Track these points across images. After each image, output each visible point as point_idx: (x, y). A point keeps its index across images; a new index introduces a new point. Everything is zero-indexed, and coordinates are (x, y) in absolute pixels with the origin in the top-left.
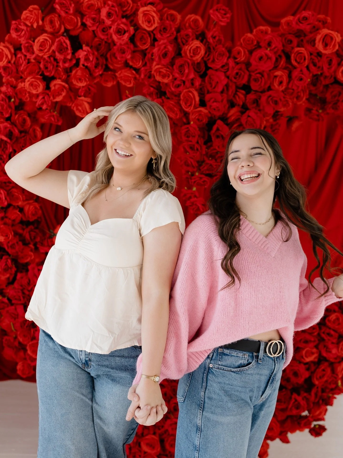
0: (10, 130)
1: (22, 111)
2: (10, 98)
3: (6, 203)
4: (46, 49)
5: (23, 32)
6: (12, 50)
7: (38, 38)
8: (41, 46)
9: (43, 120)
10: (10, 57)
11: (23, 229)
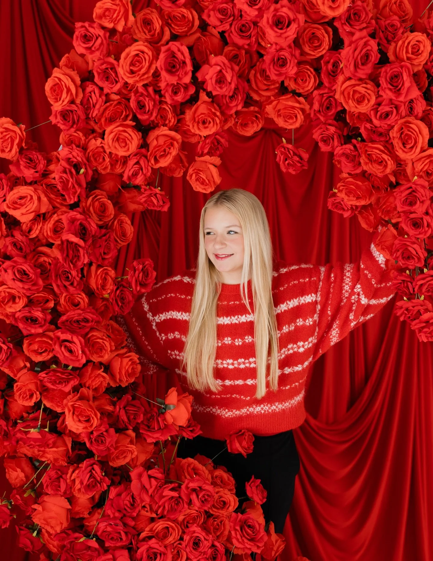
0: (81, 224)
1: (97, 191)
2: (77, 167)
3: (84, 361)
4: (142, 68)
5: (99, 41)
6: (78, 80)
7: (127, 50)
8: (132, 64)
9: (132, 207)
10: (74, 91)
11: (114, 404)
